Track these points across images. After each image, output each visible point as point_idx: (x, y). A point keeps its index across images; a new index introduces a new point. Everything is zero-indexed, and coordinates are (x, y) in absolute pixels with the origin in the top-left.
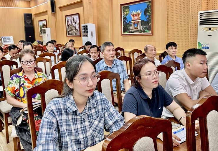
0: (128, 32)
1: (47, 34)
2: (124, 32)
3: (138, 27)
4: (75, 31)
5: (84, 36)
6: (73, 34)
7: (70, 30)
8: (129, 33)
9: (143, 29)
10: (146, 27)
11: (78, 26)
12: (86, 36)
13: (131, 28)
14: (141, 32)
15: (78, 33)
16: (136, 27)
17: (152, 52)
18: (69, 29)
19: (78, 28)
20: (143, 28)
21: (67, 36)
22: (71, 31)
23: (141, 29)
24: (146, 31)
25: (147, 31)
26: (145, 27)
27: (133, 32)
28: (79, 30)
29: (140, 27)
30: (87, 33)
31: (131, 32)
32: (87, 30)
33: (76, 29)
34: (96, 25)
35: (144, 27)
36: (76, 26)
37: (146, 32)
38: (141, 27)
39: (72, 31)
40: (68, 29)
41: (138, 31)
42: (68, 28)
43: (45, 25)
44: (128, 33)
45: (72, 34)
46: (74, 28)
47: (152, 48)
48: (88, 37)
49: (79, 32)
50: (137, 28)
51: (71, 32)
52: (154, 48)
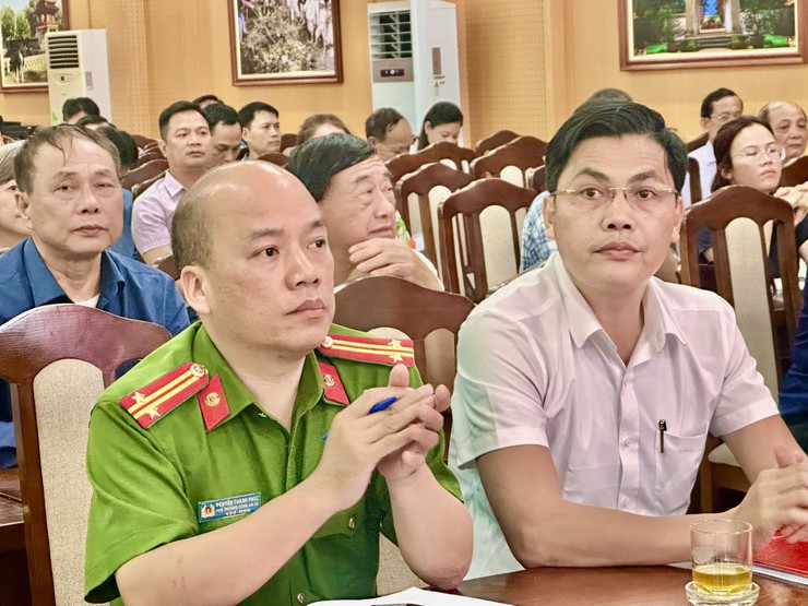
0: (665, 47)
1: (89, 75)
2: (639, 47)
3: (723, 18)
4: (299, 46)
5: (385, 74)
6: (285, 67)
7: (260, 38)
8: (669, 51)
9: (749, 27)
10: (772, 19)
11: (326, 14)
12: (400, 73)
13: (682, 22)
14: (743, 46)
15: (321, 59)
16: (712, 21)
17: (786, 135)
18: (254, 33)
19: (321, 27)
20: (750, 22)
21: (236, 81)
22: (265, 46)
23: (743, 26)
24: (768, 38)
25: (778, 40)
26: (765, 19)
27: (692, 44)
28: (329, 38)
29: (734, 17)
30: (410, 55)
31: (684, 47)
32: (408, 37)
33: (305, 35)
34: (457, 7)
35: (759, 17)
36: (310, 17)
37: (771, 45)
38: (743, 16)
39: (276, 49)
40: (244, 36)
41: (724, 43)
42: (250, 26)
43: (53, 11)
44: (662, 51)
45: (274, 69)
46: (293, 28)
47: (786, 114)
48: (411, 79)
49: (332, 52)
50: (720, 26)
51: (267, 57)
52: (798, 117)
